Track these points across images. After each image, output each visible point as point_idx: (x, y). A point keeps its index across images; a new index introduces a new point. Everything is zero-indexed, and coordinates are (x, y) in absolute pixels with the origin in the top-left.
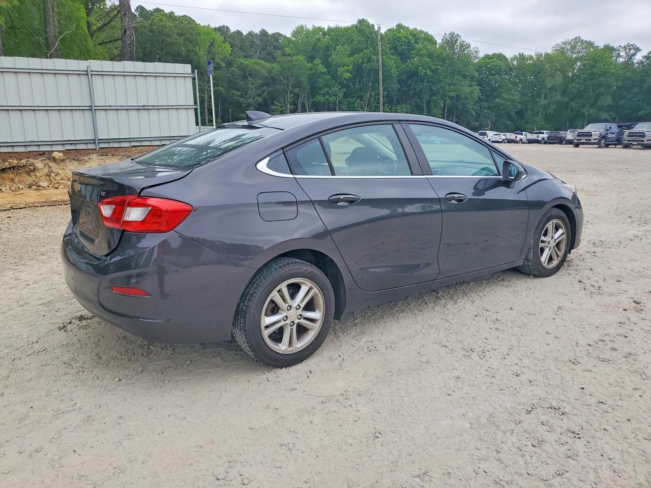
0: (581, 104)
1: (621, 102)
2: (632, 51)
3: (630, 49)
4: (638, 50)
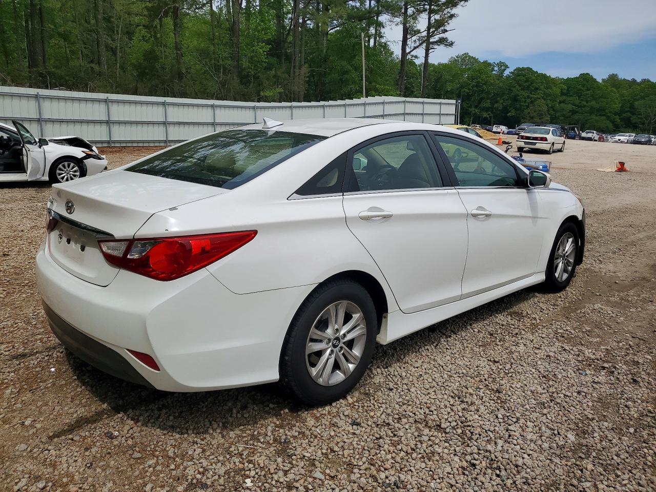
0: (469, 105)
1: (496, 106)
2: (503, 68)
3: (501, 66)
4: (507, 67)
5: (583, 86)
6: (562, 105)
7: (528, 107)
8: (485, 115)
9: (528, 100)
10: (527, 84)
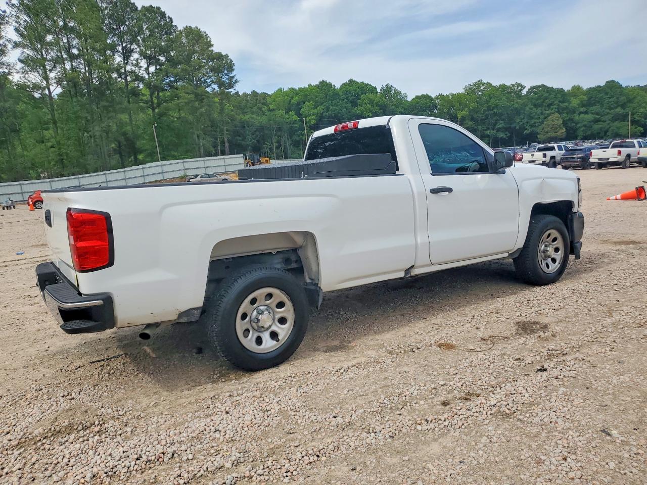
5: (607, 94)
6: (582, 116)
7: (542, 123)
8: (501, 135)
9: (542, 117)
10: (540, 101)
